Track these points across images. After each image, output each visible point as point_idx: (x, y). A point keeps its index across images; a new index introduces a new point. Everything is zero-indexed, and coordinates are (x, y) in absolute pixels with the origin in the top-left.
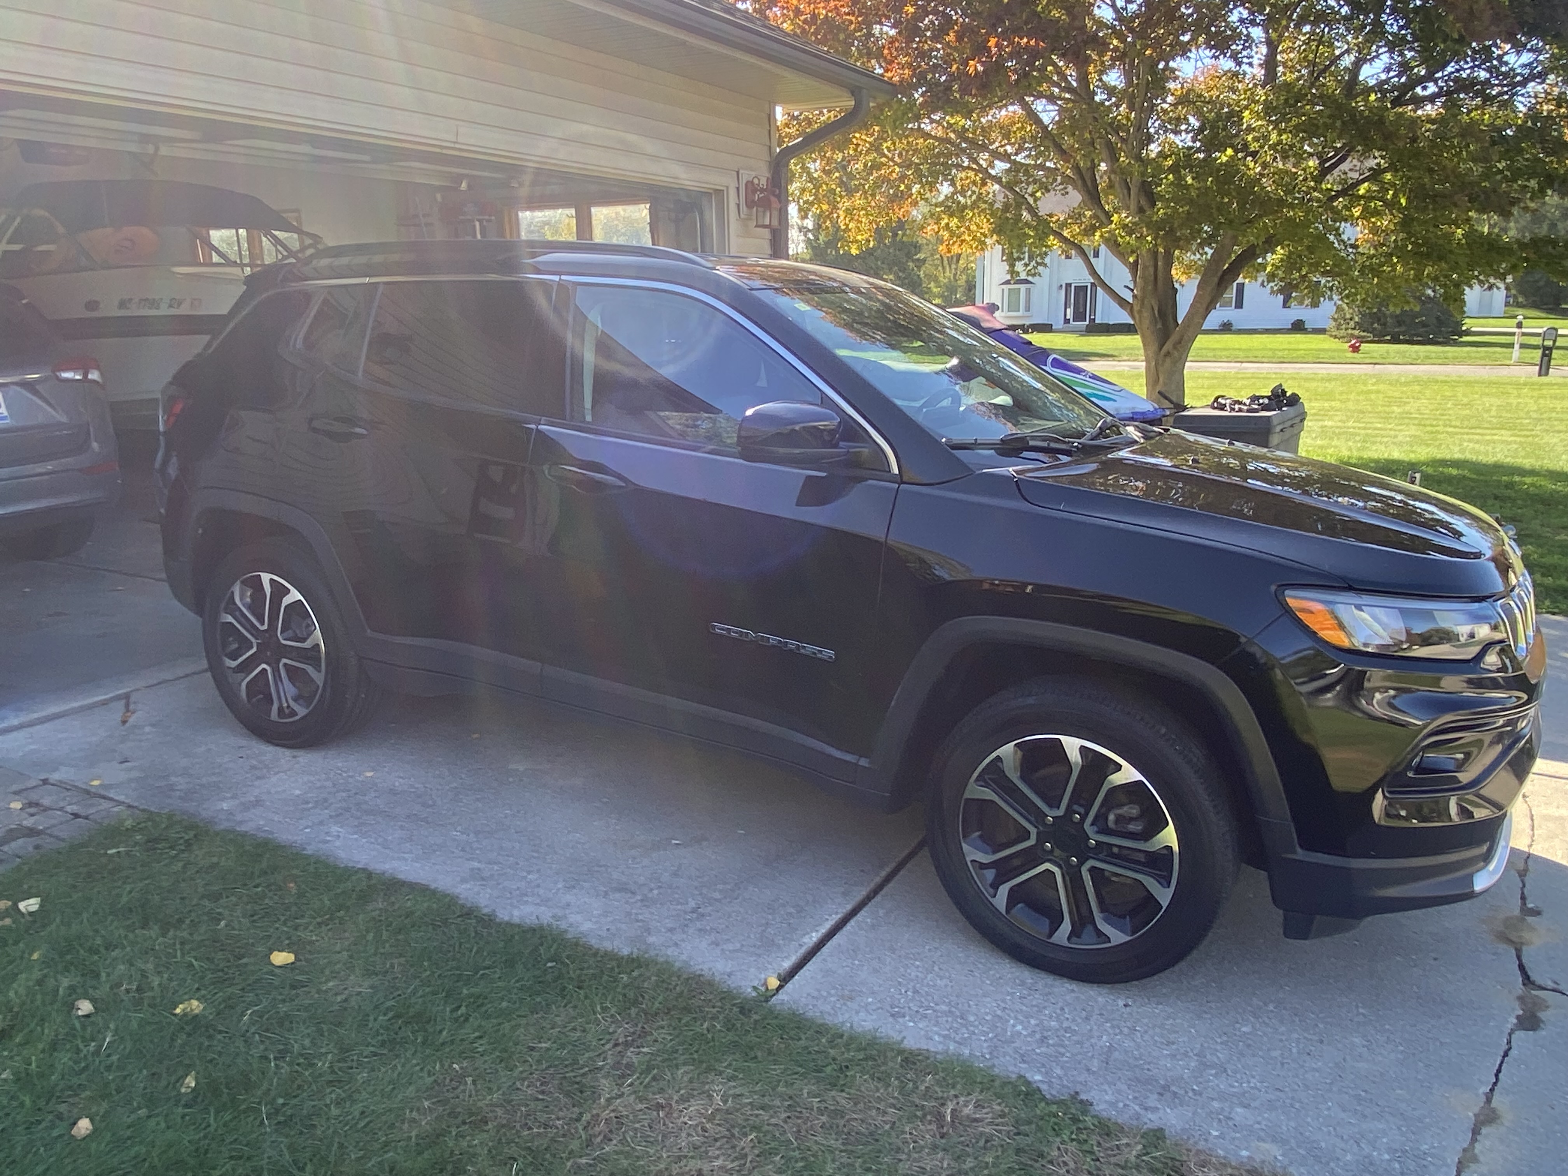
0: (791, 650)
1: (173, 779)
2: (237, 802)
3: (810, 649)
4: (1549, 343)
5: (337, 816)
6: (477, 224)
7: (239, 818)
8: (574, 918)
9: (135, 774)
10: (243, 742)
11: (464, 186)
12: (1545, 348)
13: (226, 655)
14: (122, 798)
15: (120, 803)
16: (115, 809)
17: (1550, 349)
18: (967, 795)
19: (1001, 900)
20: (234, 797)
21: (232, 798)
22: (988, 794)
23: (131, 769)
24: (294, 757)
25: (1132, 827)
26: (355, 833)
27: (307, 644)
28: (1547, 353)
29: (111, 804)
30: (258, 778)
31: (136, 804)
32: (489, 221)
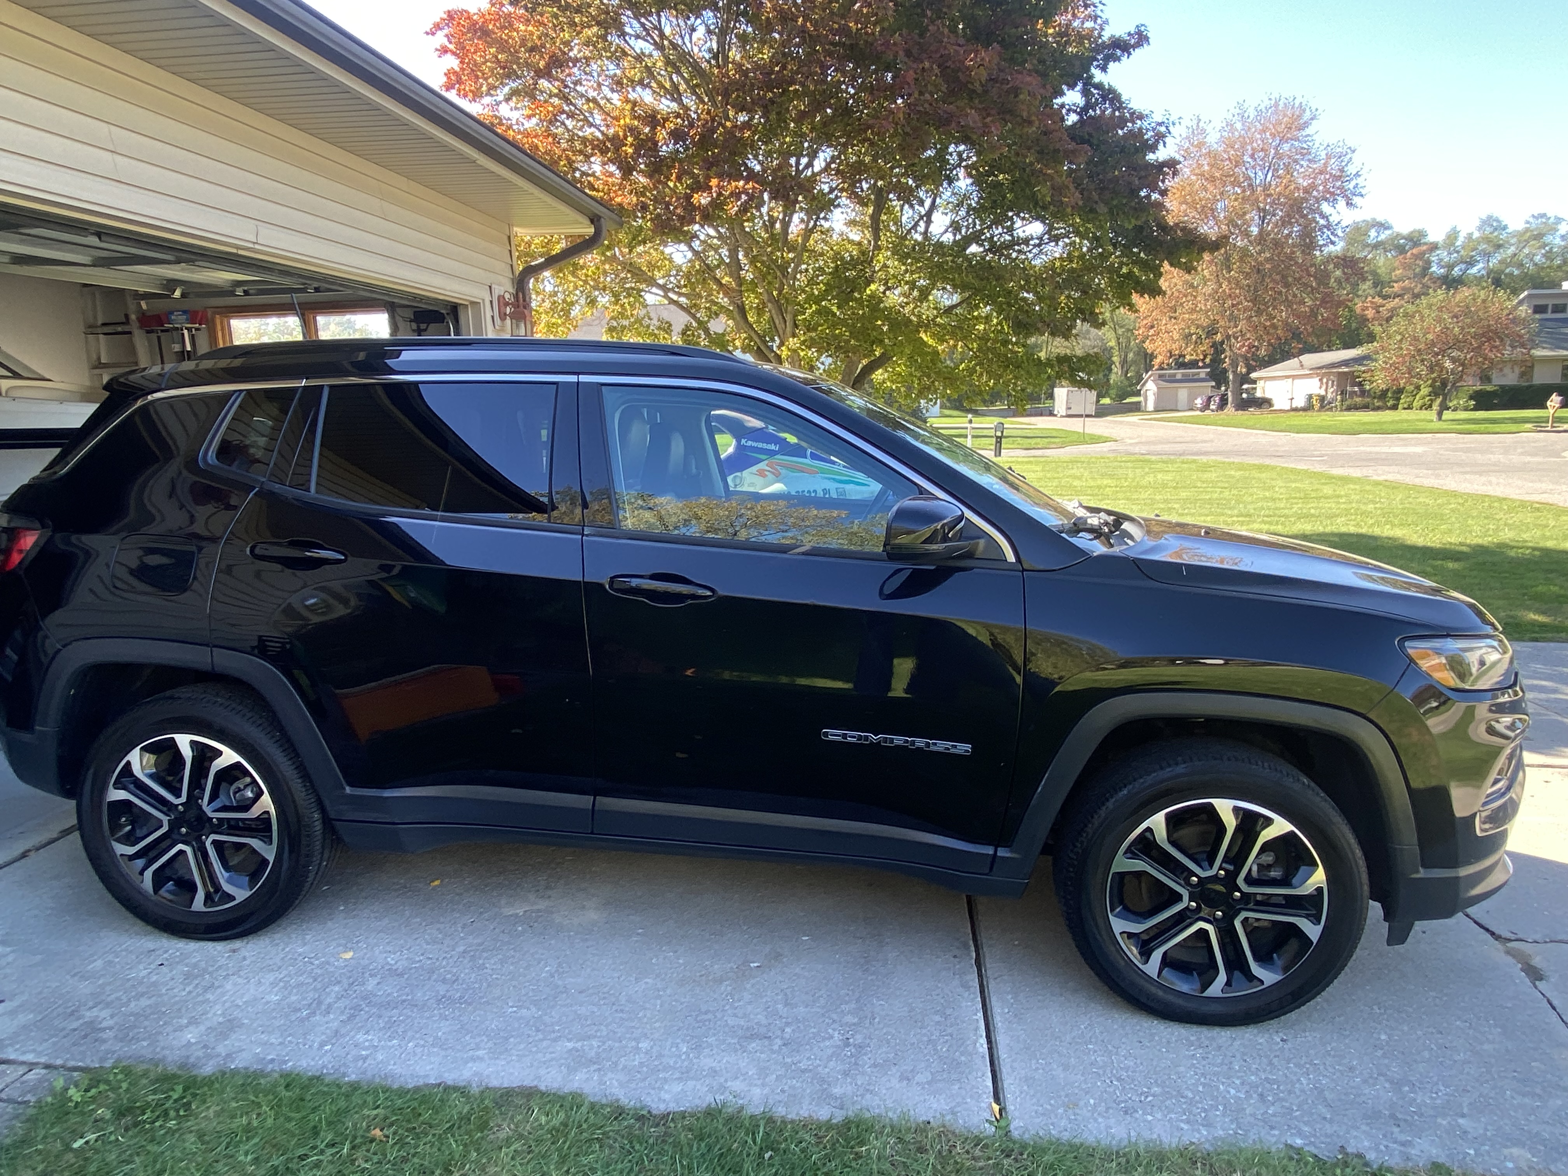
0: (919, 749)
1: (89, 1015)
2: (202, 1028)
3: (941, 746)
4: (999, 434)
5: (352, 1017)
6: (186, 332)
7: (221, 1049)
8: (737, 1085)
9: (24, 1018)
10: (151, 945)
11: (177, 294)
12: (997, 437)
13: (118, 840)
14: (30, 1057)
15: (31, 1066)
16: (31, 1076)
17: (1001, 438)
18: (1116, 868)
19: (1152, 967)
20: (193, 1022)
21: (189, 1023)
22: (1140, 865)
23: (13, 1013)
24: (234, 951)
25: (1275, 874)
26: (391, 1039)
27: (255, 812)
28: (999, 440)
29: (22, 1070)
30: (206, 989)
31: (59, 1062)
32: (197, 329)
